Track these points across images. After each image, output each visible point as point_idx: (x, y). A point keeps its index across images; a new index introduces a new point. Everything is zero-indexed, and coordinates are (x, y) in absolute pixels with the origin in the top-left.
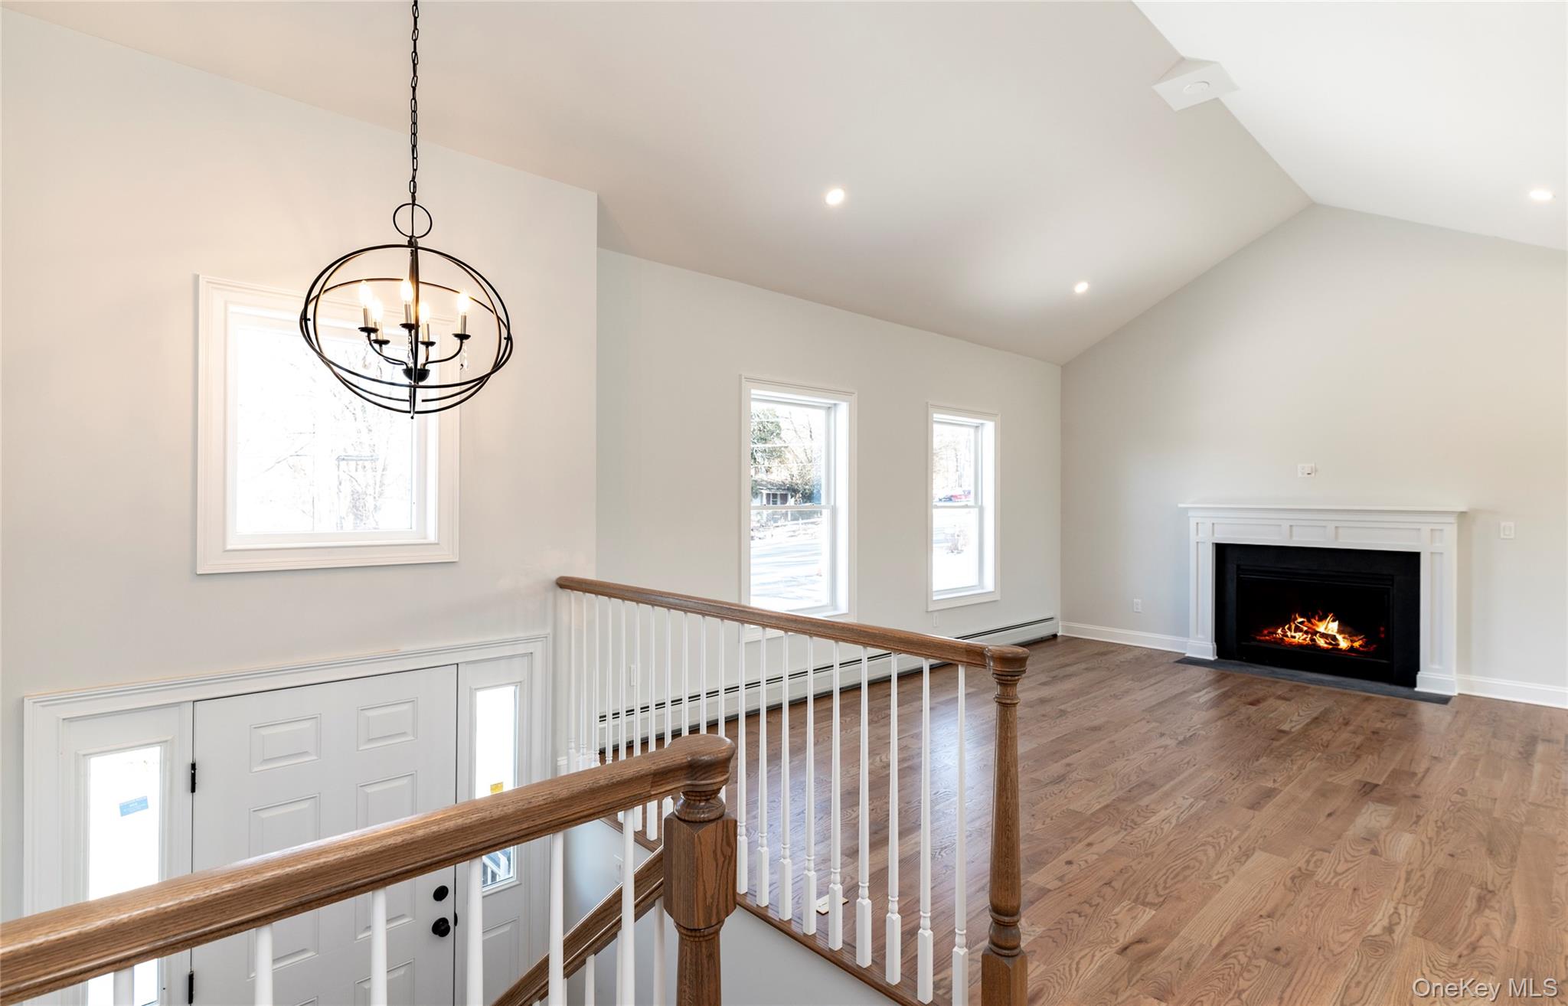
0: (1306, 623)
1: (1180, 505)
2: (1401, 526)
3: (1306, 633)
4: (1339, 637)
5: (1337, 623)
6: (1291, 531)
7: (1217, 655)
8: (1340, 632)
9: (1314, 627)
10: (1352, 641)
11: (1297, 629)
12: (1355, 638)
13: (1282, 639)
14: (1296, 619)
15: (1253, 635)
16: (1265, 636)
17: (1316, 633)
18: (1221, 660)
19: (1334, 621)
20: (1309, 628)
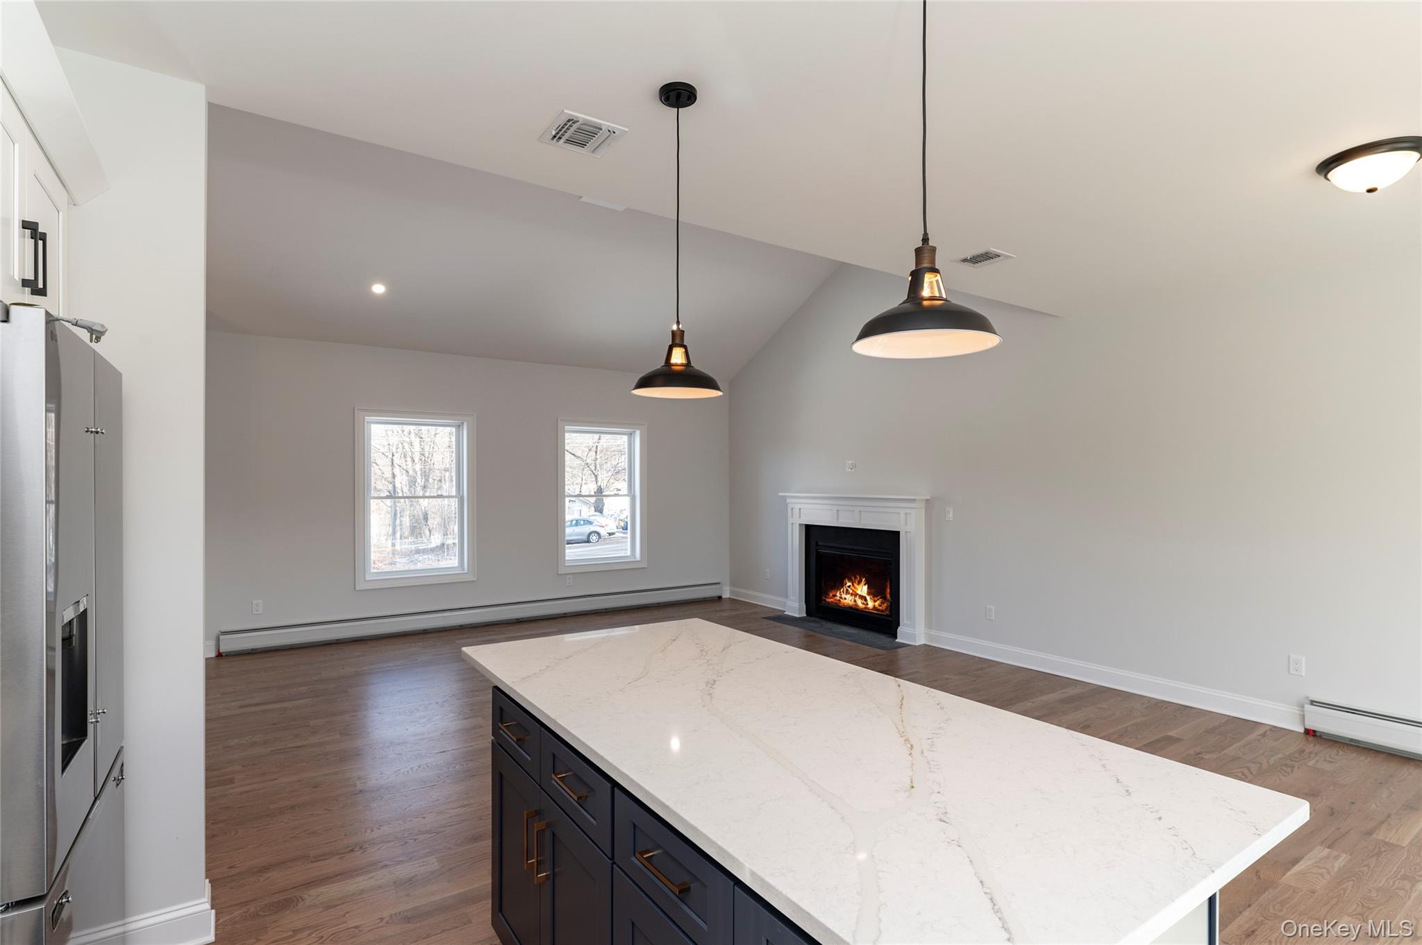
0: (852, 587)
1: (780, 494)
2: (882, 510)
3: (852, 595)
4: (868, 598)
5: (866, 586)
6: (838, 515)
7: (806, 613)
8: (869, 593)
9: (855, 590)
10: (875, 601)
11: (847, 592)
12: (876, 599)
13: (839, 600)
14: (846, 584)
15: (824, 598)
16: (831, 598)
17: (856, 595)
18: (809, 618)
19: (865, 585)
20: (853, 591)
